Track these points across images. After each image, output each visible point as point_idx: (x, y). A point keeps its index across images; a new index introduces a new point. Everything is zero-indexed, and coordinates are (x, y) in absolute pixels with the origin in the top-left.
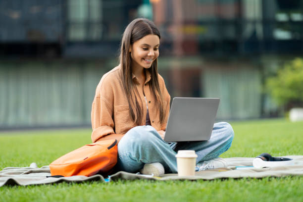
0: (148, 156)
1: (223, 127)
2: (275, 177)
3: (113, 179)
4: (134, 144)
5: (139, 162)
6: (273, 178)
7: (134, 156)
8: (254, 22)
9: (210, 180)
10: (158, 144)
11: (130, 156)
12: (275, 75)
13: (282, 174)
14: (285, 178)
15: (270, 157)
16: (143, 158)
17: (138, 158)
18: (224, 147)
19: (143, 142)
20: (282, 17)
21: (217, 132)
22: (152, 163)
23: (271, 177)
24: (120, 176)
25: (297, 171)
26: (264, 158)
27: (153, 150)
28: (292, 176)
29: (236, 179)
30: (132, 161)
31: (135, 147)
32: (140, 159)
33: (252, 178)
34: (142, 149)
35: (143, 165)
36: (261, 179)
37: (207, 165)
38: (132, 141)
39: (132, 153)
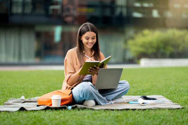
0: (88, 97)
1: (125, 83)
2: (151, 109)
3: (73, 108)
4: (82, 91)
5: (84, 99)
6: (150, 110)
7: (81, 96)
8: (121, 7)
9: (121, 110)
10: (93, 91)
11: (79, 97)
12: (132, 38)
13: (155, 108)
14: (156, 109)
15: (146, 97)
16: (86, 98)
17: (84, 97)
18: (125, 93)
19: (87, 90)
20: (138, 5)
21: (121, 85)
22: (89, 100)
23: (150, 109)
24: (76, 107)
25: (161, 106)
26: (143, 98)
27: (91, 94)
28: (159, 109)
29: (133, 110)
30: (80, 99)
31: (83, 92)
32: (84, 98)
33: (141, 109)
34: (86, 94)
35: (85, 100)
36: (144, 110)
37: (115, 101)
38: (81, 89)
39: (81, 95)
